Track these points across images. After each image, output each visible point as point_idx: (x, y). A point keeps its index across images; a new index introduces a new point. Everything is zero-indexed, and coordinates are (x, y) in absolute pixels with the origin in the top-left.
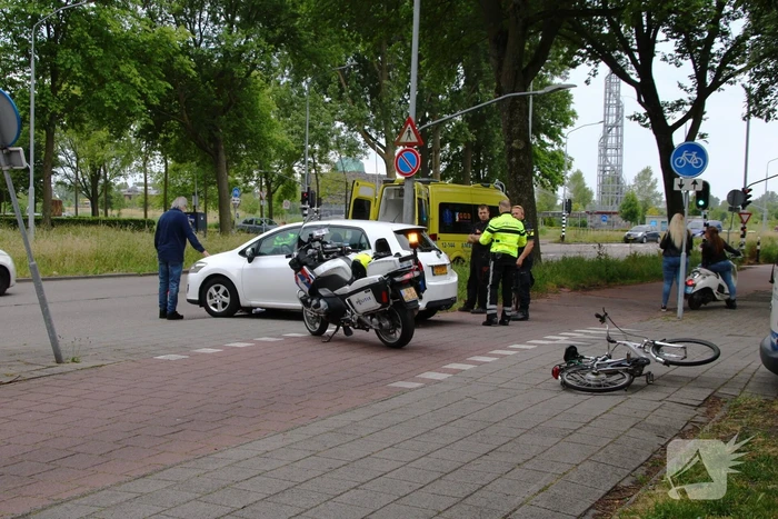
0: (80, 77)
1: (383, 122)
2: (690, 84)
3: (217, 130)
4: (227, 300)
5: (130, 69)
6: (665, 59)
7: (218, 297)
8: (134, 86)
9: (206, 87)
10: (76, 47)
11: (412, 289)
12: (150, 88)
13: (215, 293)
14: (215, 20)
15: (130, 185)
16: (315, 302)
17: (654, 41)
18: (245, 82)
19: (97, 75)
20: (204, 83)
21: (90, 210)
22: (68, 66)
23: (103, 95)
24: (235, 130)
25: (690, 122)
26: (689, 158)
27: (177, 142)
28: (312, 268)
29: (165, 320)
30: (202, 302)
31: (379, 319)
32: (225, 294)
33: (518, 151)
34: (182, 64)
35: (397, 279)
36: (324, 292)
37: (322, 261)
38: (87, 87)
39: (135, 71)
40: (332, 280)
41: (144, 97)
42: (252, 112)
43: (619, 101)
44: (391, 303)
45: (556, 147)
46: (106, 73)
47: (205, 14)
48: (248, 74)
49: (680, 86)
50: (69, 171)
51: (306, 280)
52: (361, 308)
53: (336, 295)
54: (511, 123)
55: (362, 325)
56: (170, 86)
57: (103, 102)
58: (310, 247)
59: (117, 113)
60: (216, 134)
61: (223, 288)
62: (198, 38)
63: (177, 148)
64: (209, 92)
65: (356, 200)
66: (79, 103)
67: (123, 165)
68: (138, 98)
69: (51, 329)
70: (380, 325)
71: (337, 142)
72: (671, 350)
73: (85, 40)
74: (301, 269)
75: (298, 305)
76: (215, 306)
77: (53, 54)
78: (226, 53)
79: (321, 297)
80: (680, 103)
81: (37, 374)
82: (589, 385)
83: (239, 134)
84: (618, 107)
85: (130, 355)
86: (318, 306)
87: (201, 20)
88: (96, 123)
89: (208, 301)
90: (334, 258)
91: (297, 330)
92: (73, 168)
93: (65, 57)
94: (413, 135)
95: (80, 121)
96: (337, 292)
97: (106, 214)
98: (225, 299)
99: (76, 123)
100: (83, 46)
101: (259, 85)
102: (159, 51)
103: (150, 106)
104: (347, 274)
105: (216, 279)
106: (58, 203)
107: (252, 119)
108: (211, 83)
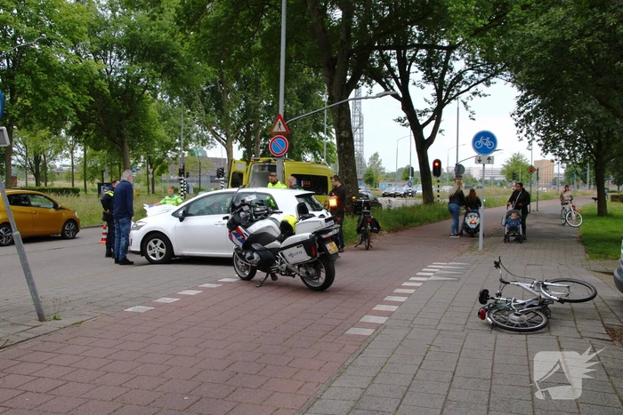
0: (30, 94)
2: (431, 99)
3: (122, 129)
4: (163, 251)
5: (65, 88)
6: (414, 84)
7: (156, 249)
8: (67, 99)
9: (115, 101)
10: (28, 73)
12: (79, 100)
13: (153, 245)
14: (121, 58)
15: (58, 167)
16: (248, 255)
17: (409, 72)
18: (141, 97)
19: (42, 92)
20: (114, 98)
21: (34, 182)
22: (22, 85)
23: (46, 105)
24: (133, 130)
26: (485, 141)
27: (94, 138)
28: (245, 227)
30: (143, 252)
31: (306, 268)
32: (162, 246)
33: (345, 138)
34: (100, 85)
35: (324, 236)
36: (255, 246)
37: (252, 222)
38: (36, 100)
39: (69, 89)
40: (262, 237)
41: (75, 106)
42: (145, 117)
43: (360, 114)
44: (318, 255)
46: (49, 90)
47: (114, 54)
48: (143, 92)
49: (426, 100)
50: (20, 157)
51: (241, 237)
52: (292, 260)
53: (267, 249)
54: (340, 120)
55: (289, 272)
56: (92, 99)
57: (46, 110)
58: (242, 211)
59: (55, 118)
60: (122, 132)
61: (160, 242)
62: (109, 70)
63: (95, 140)
64: (118, 104)
65: (234, 173)
66: (30, 110)
67: (56, 153)
68: (70, 107)
69: (34, 291)
70: (307, 273)
73: (34, 68)
74: (236, 228)
75: (230, 253)
76: (154, 255)
77: (12, 77)
78: (128, 78)
79: (254, 251)
80: (426, 111)
81: (24, 336)
83: (136, 133)
84: (360, 117)
86: (252, 258)
87: (111, 57)
88: (41, 124)
89: (148, 252)
90: (262, 219)
91: (229, 275)
92: (22, 155)
93: (21, 80)
94: (282, 126)
95: (30, 123)
96: (267, 246)
97: (46, 185)
98: (162, 250)
99: (27, 125)
100: (33, 72)
101: (149, 100)
102: (85, 76)
103: (78, 112)
104: (276, 232)
105: (154, 235)
106: (15, 178)
107: (144, 122)
108: (118, 99)
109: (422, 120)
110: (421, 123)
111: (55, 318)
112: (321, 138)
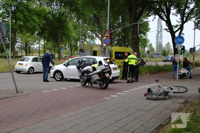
0: (23, 20)
1: (100, 31)
2: (180, 21)
3: (58, 33)
4: (60, 77)
5: (35, 18)
6: (173, 14)
7: (58, 76)
8: (36, 22)
9: (55, 22)
10: (21, 12)
11: (108, 74)
12: (40, 22)
13: (57, 75)
14: (57, 5)
15: (35, 47)
16: (83, 77)
17: (170, 10)
18: (65, 21)
19: (26, 19)
21: (25, 54)
22: (19, 17)
23: (28, 24)
24: (62, 33)
25: (180, 30)
27: (47, 36)
28: (82, 68)
29: (44, 82)
30: (54, 77)
31: (100, 81)
32: (60, 75)
33: (135, 38)
34: (49, 16)
35: (104, 71)
36: (85, 75)
37: (85, 67)
38: (24, 22)
39: (37, 18)
40: (88, 72)
41: (39, 25)
42: (67, 28)
43: (161, 25)
44: (103, 77)
45: (145, 37)
46: (29, 19)
48: (66, 19)
49: (177, 21)
50: (20, 44)
51: (81, 72)
52: (95, 79)
53: (89, 75)
54: (133, 31)
55: (95, 83)
56: (45, 22)
57: (28, 26)
58: (82, 63)
59: (32, 29)
60: (58, 34)
61: (59, 74)
62: (53, 10)
63: (47, 38)
64: (56, 23)
65: (94, 51)
66: (22, 26)
67: (34, 42)
68: (37, 25)
69: (15, 84)
70: (100, 83)
71: (88, 36)
72: (175, 89)
73: (24, 10)
74: (79, 69)
75: (79, 78)
76: (57, 78)
77: (16, 14)
78: (60, 13)
79: (85, 76)
80: (177, 26)
81: (12, 96)
82: (154, 98)
83: (63, 34)
84: (161, 27)
85: (36, 91)
86: (84, 78)
87: (53, 5)
88: (27, 31)
90: (88, 66)
91: (78, 84)
93: (19, 15)
94: (108, 34)
97: (29, 55)
98: (60, 76)
99: (21, 32)
100: (23, 12)
101: (68, 22)
102: (43, 13)
103: (40, 27)
104: (91, 70)
105: (58, 71)
106: (17, 52)
107: (67, 30)
108: (56, 21)
109: (175, 29)
110: (175, 31)
111: (21, 93)
112: (142, 36)
